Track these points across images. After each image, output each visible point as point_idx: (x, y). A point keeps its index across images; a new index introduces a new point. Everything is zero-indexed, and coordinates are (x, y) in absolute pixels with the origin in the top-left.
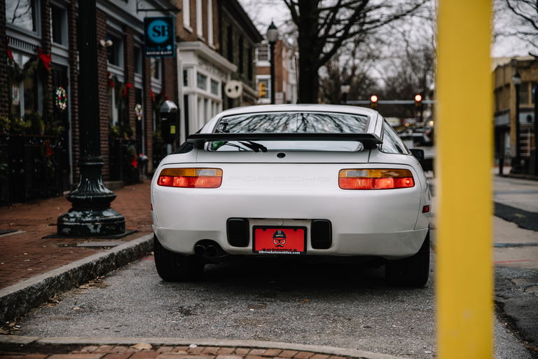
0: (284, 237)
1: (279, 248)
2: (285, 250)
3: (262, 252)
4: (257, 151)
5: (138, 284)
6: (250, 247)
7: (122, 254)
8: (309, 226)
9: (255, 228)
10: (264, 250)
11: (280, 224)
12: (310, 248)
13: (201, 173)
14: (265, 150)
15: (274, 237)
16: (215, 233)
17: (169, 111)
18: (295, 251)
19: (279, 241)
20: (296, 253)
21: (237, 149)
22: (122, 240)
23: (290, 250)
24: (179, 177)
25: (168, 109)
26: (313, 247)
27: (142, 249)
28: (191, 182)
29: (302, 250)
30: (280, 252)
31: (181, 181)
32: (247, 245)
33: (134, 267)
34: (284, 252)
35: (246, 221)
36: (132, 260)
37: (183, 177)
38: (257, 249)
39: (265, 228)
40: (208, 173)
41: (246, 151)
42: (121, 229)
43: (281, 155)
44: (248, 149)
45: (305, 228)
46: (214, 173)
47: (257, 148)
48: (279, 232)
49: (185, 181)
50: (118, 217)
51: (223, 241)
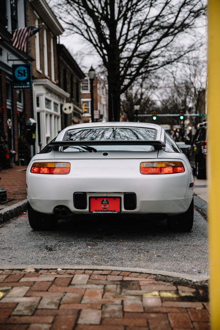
0: (108, 203)
1: (105, 209)
2: (109, 211)
3: (95, 212)
4: (91, 152)
5: (18, 232)
6: (87, 209)
7: (7, 214)
8: (122, 196)
9: (90, 198)
10: (96, 211)
11: (105, 195)
12: (123, 210)
13: (57, 165)
14: (95, 151)
15: (102, 203)
16: (67, 201)
17: (32, 125)
18: (115, 211)
19: (105, 205)
20: (115, 212)
21: (78, 150)
22: (6, 205)
23: (111, 211)
24: (44, 168)
25: (31, 123)
26: (125, 209)
27: (18, 211)
28: (51, 171)
29: (119, 211)
30: (105, 212)
31: (45, 170)
32: (85, 208)
33: (14, 222)
34: (108, 212)
35: (85, 194)
36: (12, 217)
37: (46, 167)
38: (91, 211)
39: (96, 198)
40: (61, 165)
41: (84, 151)
42: (4, 198)
43: (105, 154)
44: (85, 150)
45: (120, 198)
46: (65, 165)
47: (90, 150)
48: (105, 200)
49: (48, 170)
50: (2, 191)
51: (72, 207)
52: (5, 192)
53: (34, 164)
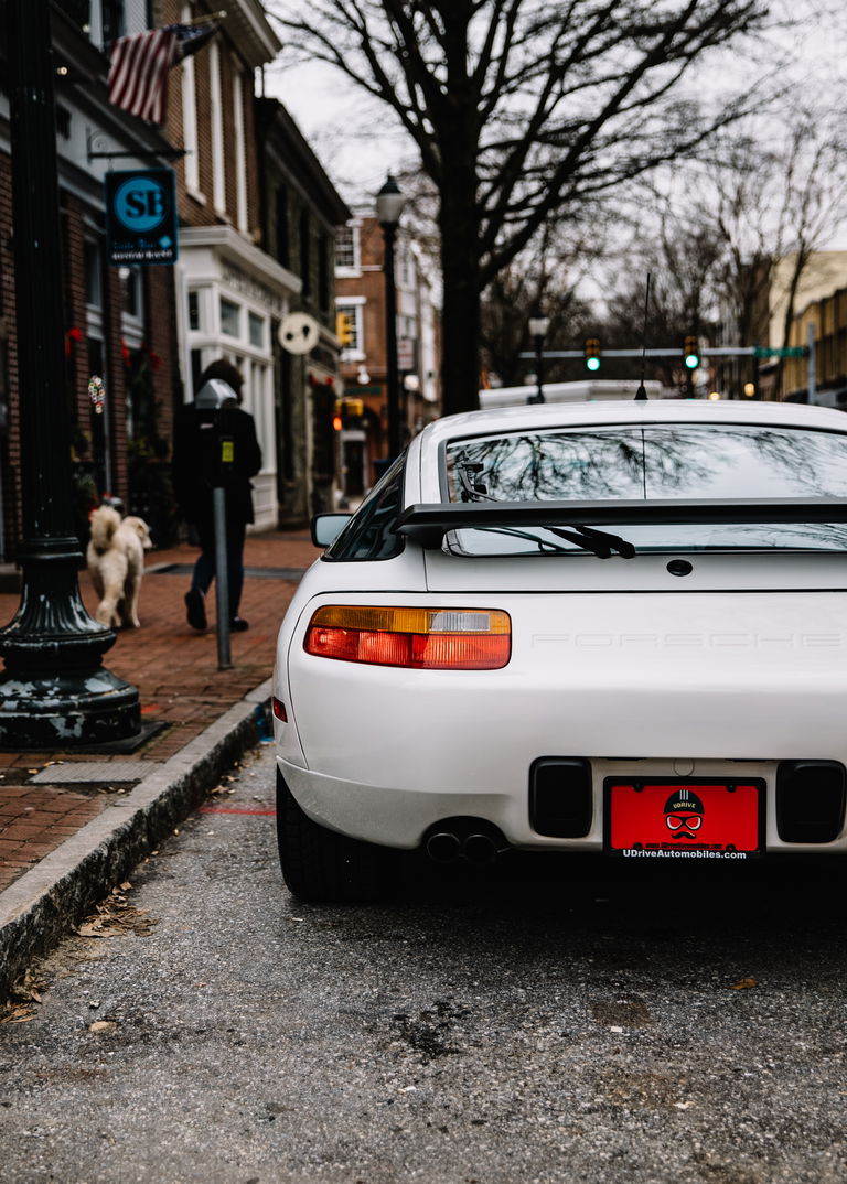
0: (699, 810)
1: (684, 840)
2: (702, 848)
3: (633, 853)
4: (604, 555)
6: (595, 837)
7: (160, 808)
8: (772, 781)
9: (610, 783)
10: (638, 847)
11: (684, 771)
12: (774, 840)
13: (439, 624)
14: (628, 551)
15: (669, 810)
16: (496, 799)
18: (732, 849)
19: (684, 820)
20: (734, 856)
21: (533, 547)
22: (142, 758)
23: (714, 849)
24: (374, 632)
26: (784, 836)
27: (198, 784)
29: (753, 846)
30: (685, 854)
31: (386, 646)
32: (585, 832)
33: (192, 843)
34: (699, 854)
35: (584, 764)
36: (179, 820)
37: (390, 633)
38: (615, 845)
39: (639, 783)
40: (465, 624)
41: (559, 552)
42: (133, 725)
43: (680, 568)
44: (568, 545)
45: (761, 784)
47: (605, 548)
48: (684, 794)
49: (397, 645)
50: (123, 693)
51: (516, 823)
52: (133, 698)
53: (322, 612)
